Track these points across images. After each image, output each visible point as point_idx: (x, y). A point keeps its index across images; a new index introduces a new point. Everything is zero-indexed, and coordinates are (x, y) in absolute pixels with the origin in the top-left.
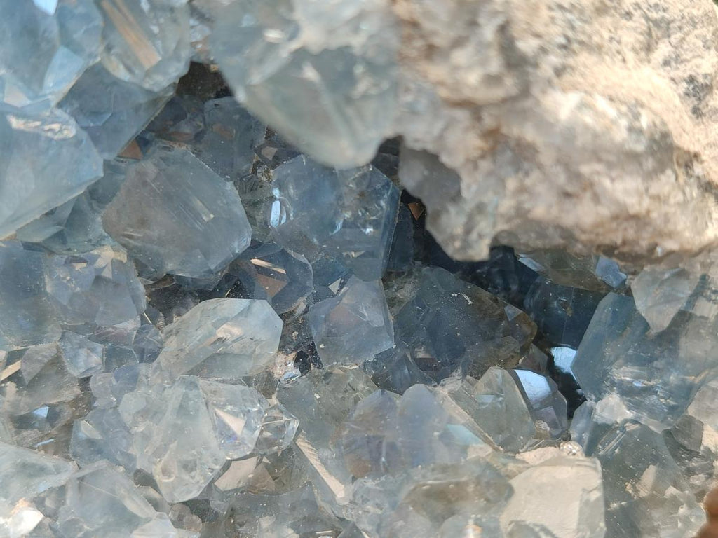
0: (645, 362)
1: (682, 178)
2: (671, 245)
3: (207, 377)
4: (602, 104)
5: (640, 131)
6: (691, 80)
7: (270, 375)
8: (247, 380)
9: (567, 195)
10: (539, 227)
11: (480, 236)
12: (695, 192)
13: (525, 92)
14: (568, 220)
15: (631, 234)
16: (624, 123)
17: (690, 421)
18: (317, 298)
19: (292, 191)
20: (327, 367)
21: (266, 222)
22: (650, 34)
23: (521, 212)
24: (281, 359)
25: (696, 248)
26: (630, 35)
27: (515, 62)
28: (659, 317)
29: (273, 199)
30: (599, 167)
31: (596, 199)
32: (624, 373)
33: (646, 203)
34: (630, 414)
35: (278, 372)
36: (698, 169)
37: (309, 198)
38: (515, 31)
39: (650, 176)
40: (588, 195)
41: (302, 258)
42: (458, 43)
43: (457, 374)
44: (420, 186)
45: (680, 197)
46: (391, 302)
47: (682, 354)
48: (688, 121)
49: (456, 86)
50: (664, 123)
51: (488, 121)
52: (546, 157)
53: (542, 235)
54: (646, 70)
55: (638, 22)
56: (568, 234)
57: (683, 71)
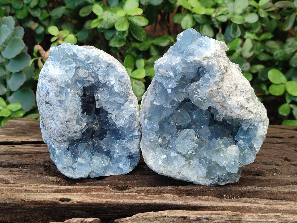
0: (244, 135)
1: (245, 110)
2: (245, 118)
3: (185, 139)
4: (234, 102)
5: (239, 105)
6: (247, 98)
7: (193, 139)
8: (191, 140)
9: (231, 112)
10: (228, 117)
11: (221, 118)
12: (248, 112)
13: (225, 101)
14: (231, 115)
15: (239, 117)
16: (237, 104)
17: (252, 144)
18: (200, 129)
19: (196, 114)
20: (201, 138)
21: (193, 118)
22: (241, 93)
23: (226, 115)
24: (195, 137)
25: (249, 119)
26: (238, 93)
27: (224, 97)
28: (245, 128)
29: (193, 115)
30: (234, 109)
31: (234, 113)
32: (242, 137)
33: (240, 113)
34: (243, 142)
35: (195, 139)
36: (248, 109)
37: (199, 115)
38: (223, 94)
39: (241, 110)
40: (233, 112)
41: (197, 123)
42: (217, 96)
43: (219, 138)
44: (213, 112)
45: (245, 112)
46: (210, 129)
47: (249, 134)
48: (246, 103)
49: (217, 100)
50: (242, 104)
51: (221, 104)
52: (228, 108)
53: (229, 118)
54: (240, 97)
55: (239, 92)
56: (232, 117)
57: (246, 97)
